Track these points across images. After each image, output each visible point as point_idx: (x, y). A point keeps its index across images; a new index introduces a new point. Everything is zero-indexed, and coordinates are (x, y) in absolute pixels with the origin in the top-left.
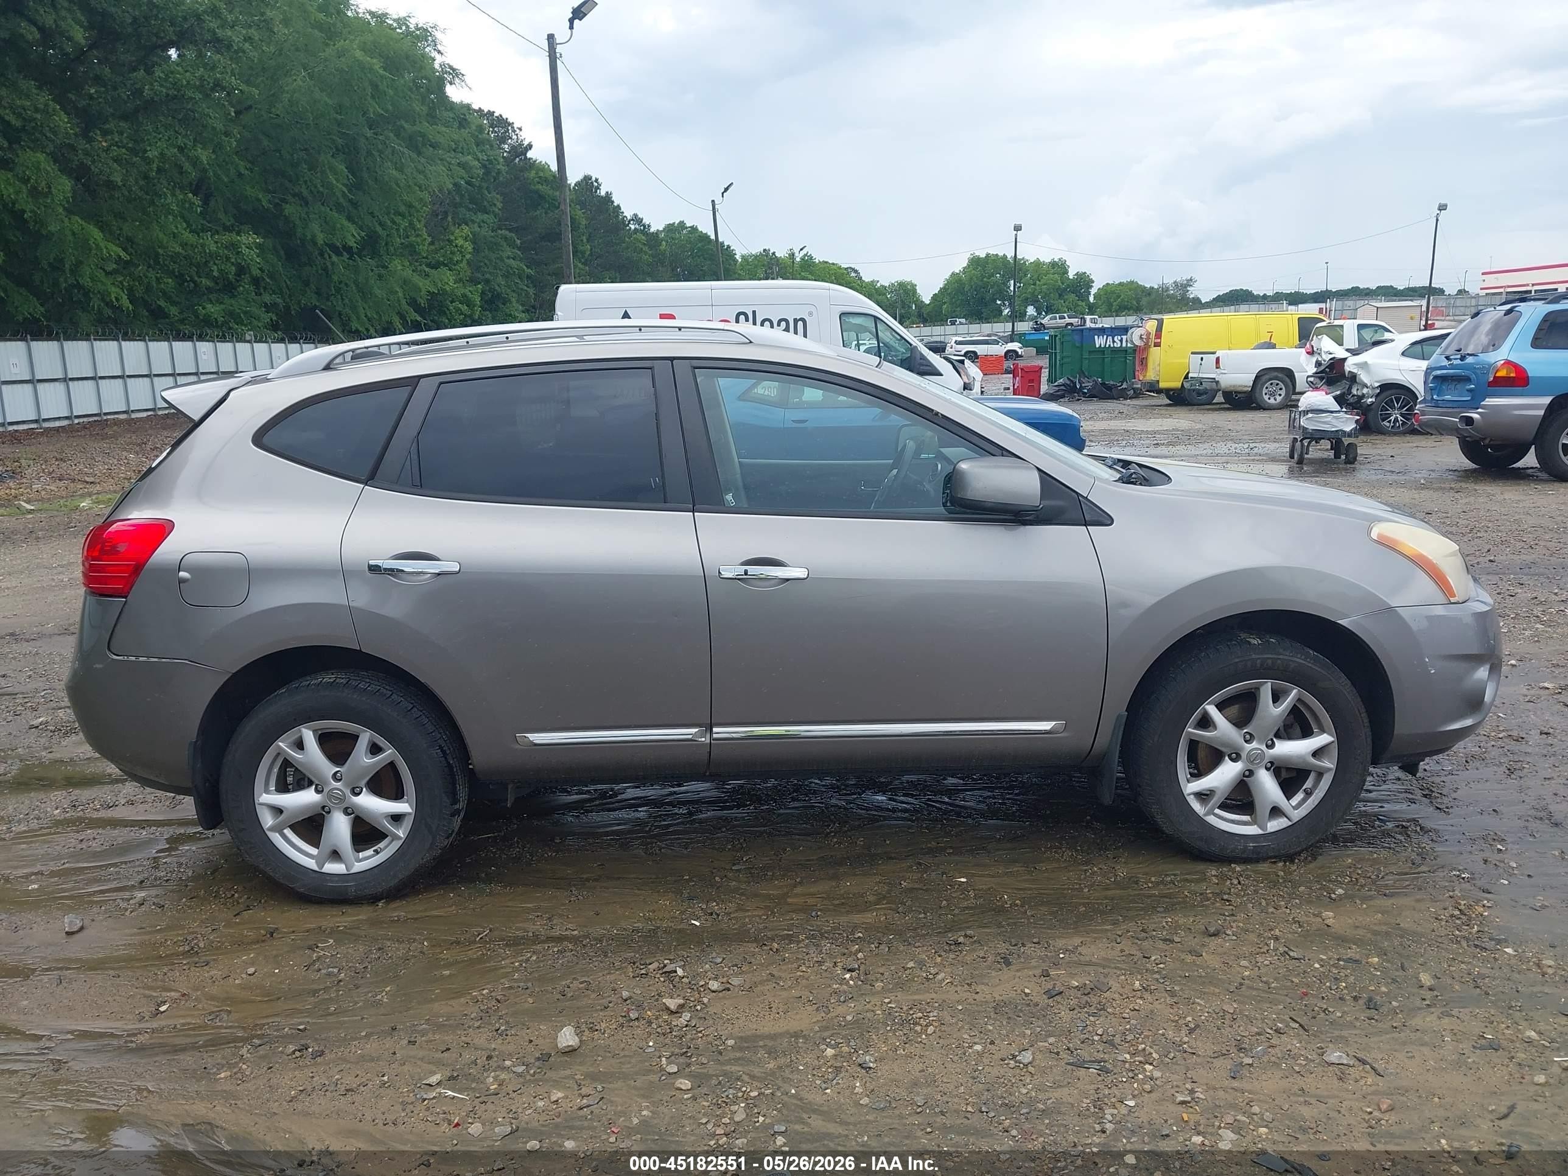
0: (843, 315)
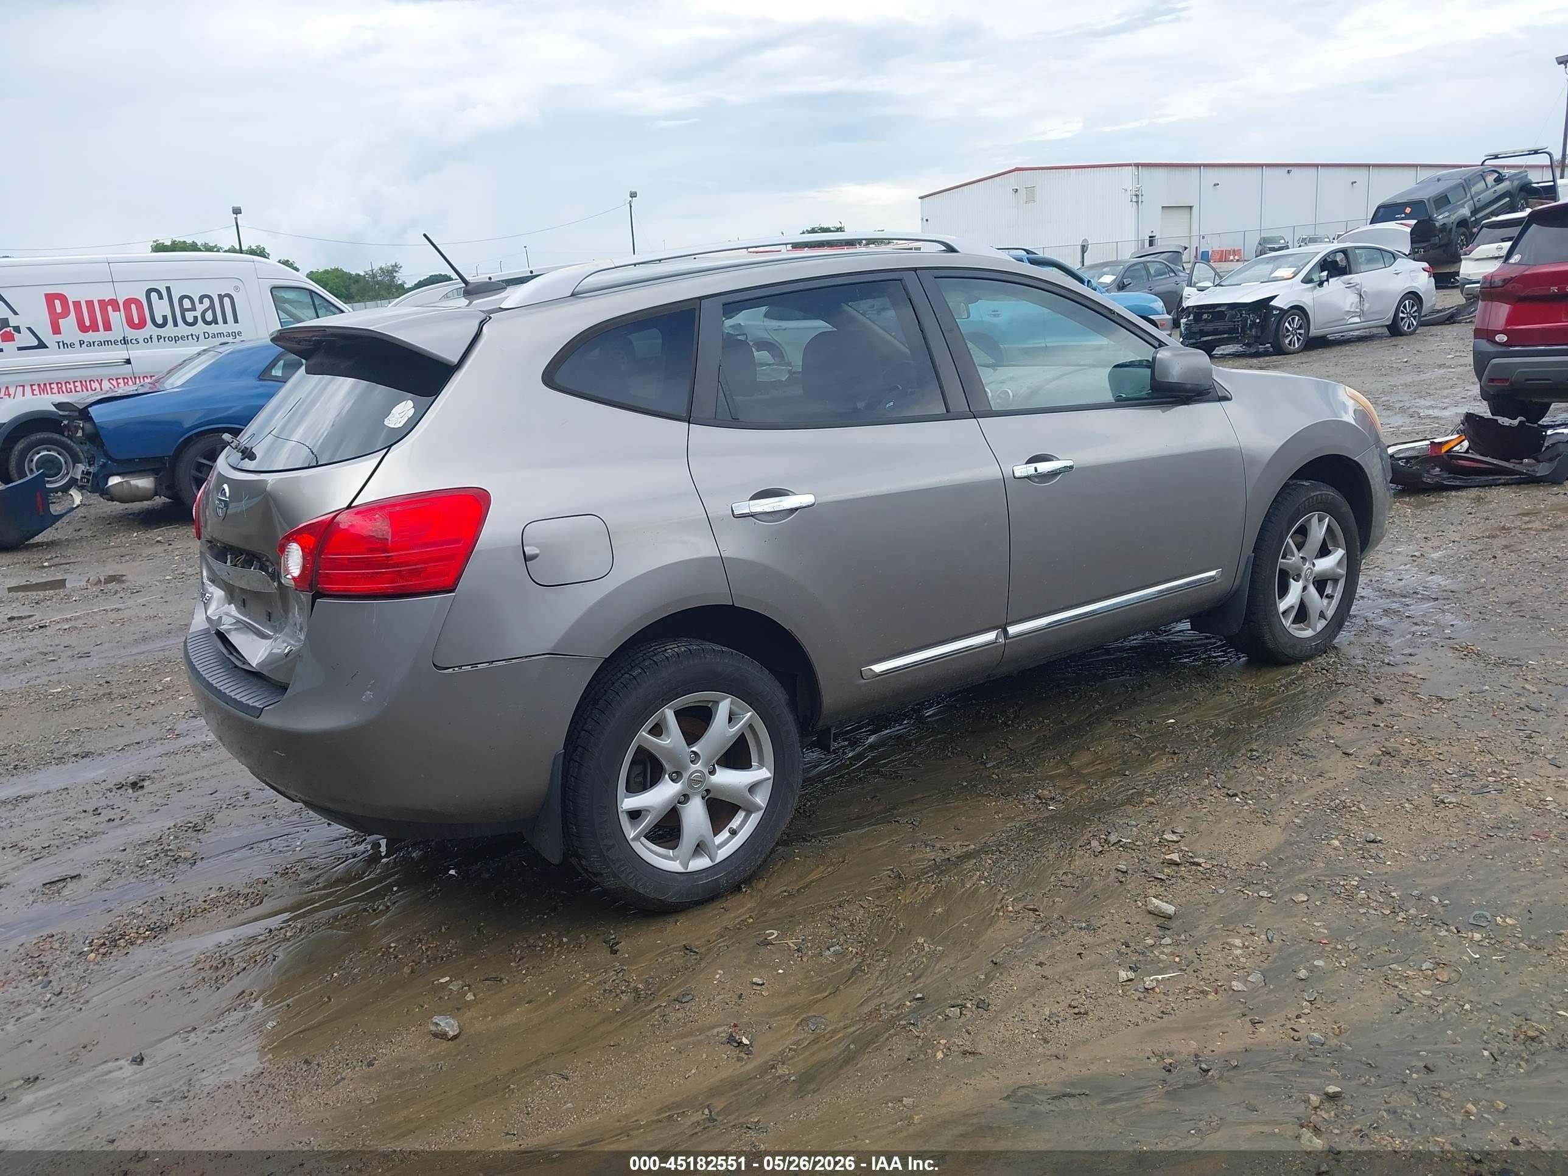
0: (273, 289)
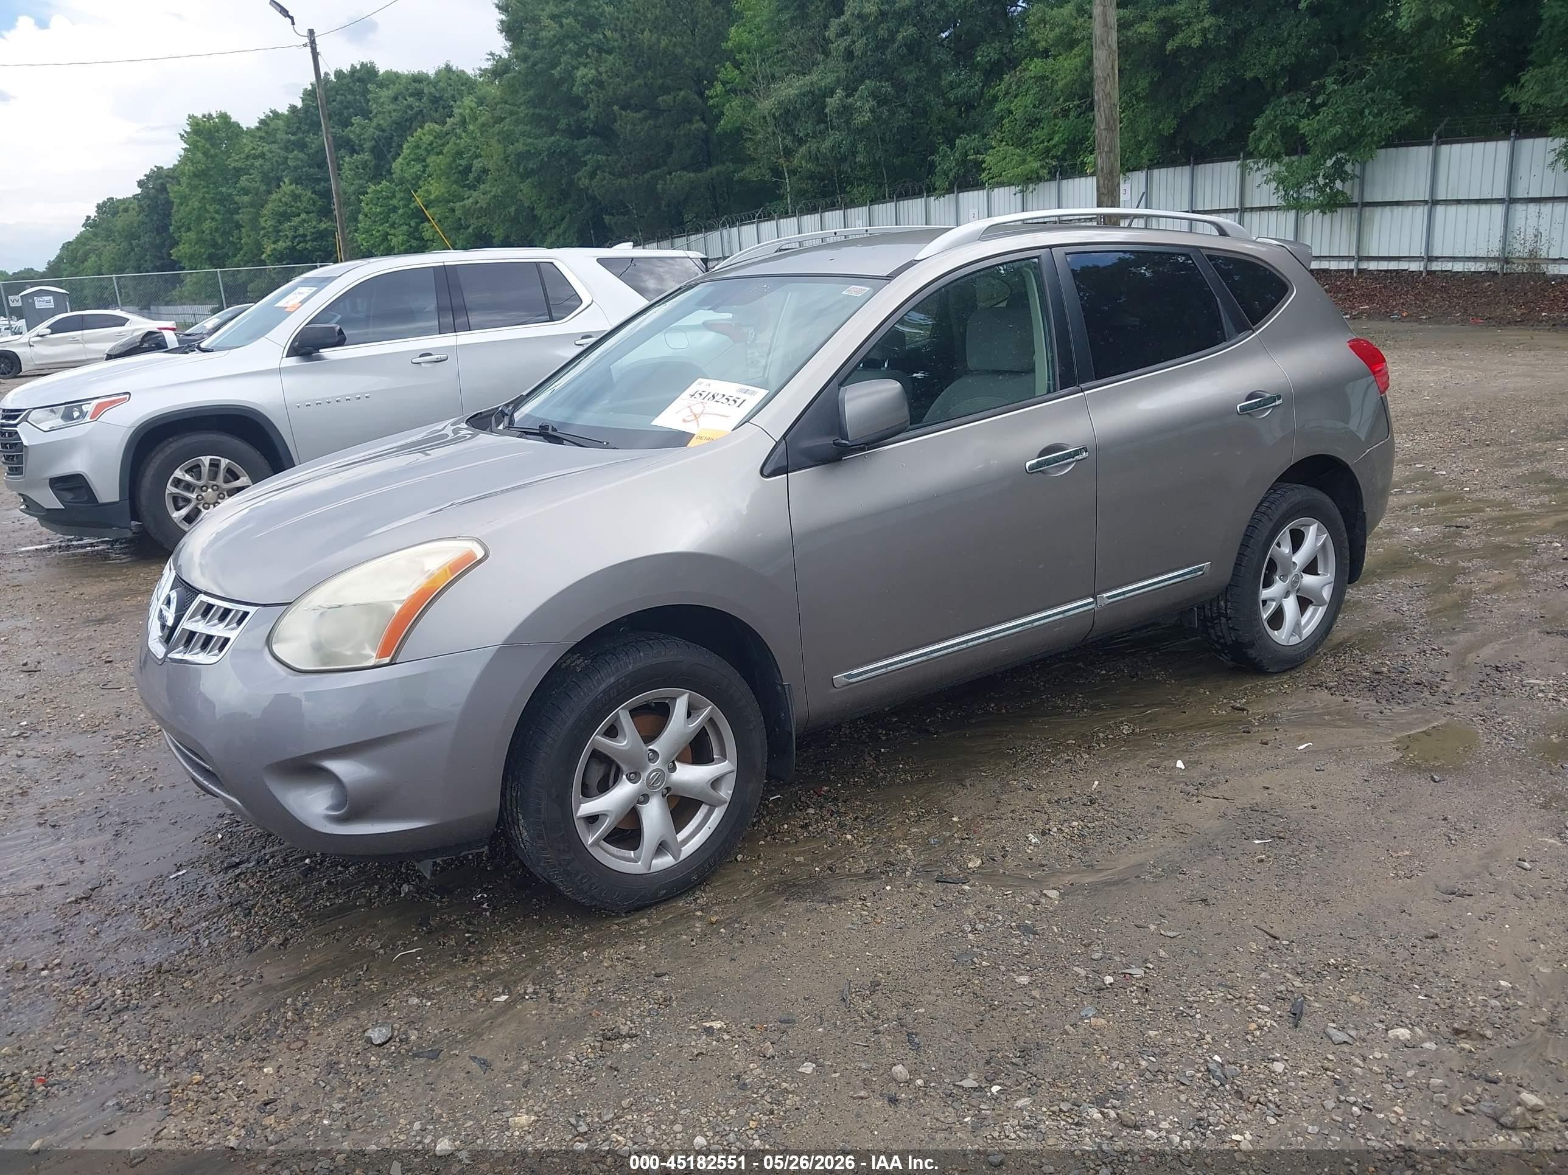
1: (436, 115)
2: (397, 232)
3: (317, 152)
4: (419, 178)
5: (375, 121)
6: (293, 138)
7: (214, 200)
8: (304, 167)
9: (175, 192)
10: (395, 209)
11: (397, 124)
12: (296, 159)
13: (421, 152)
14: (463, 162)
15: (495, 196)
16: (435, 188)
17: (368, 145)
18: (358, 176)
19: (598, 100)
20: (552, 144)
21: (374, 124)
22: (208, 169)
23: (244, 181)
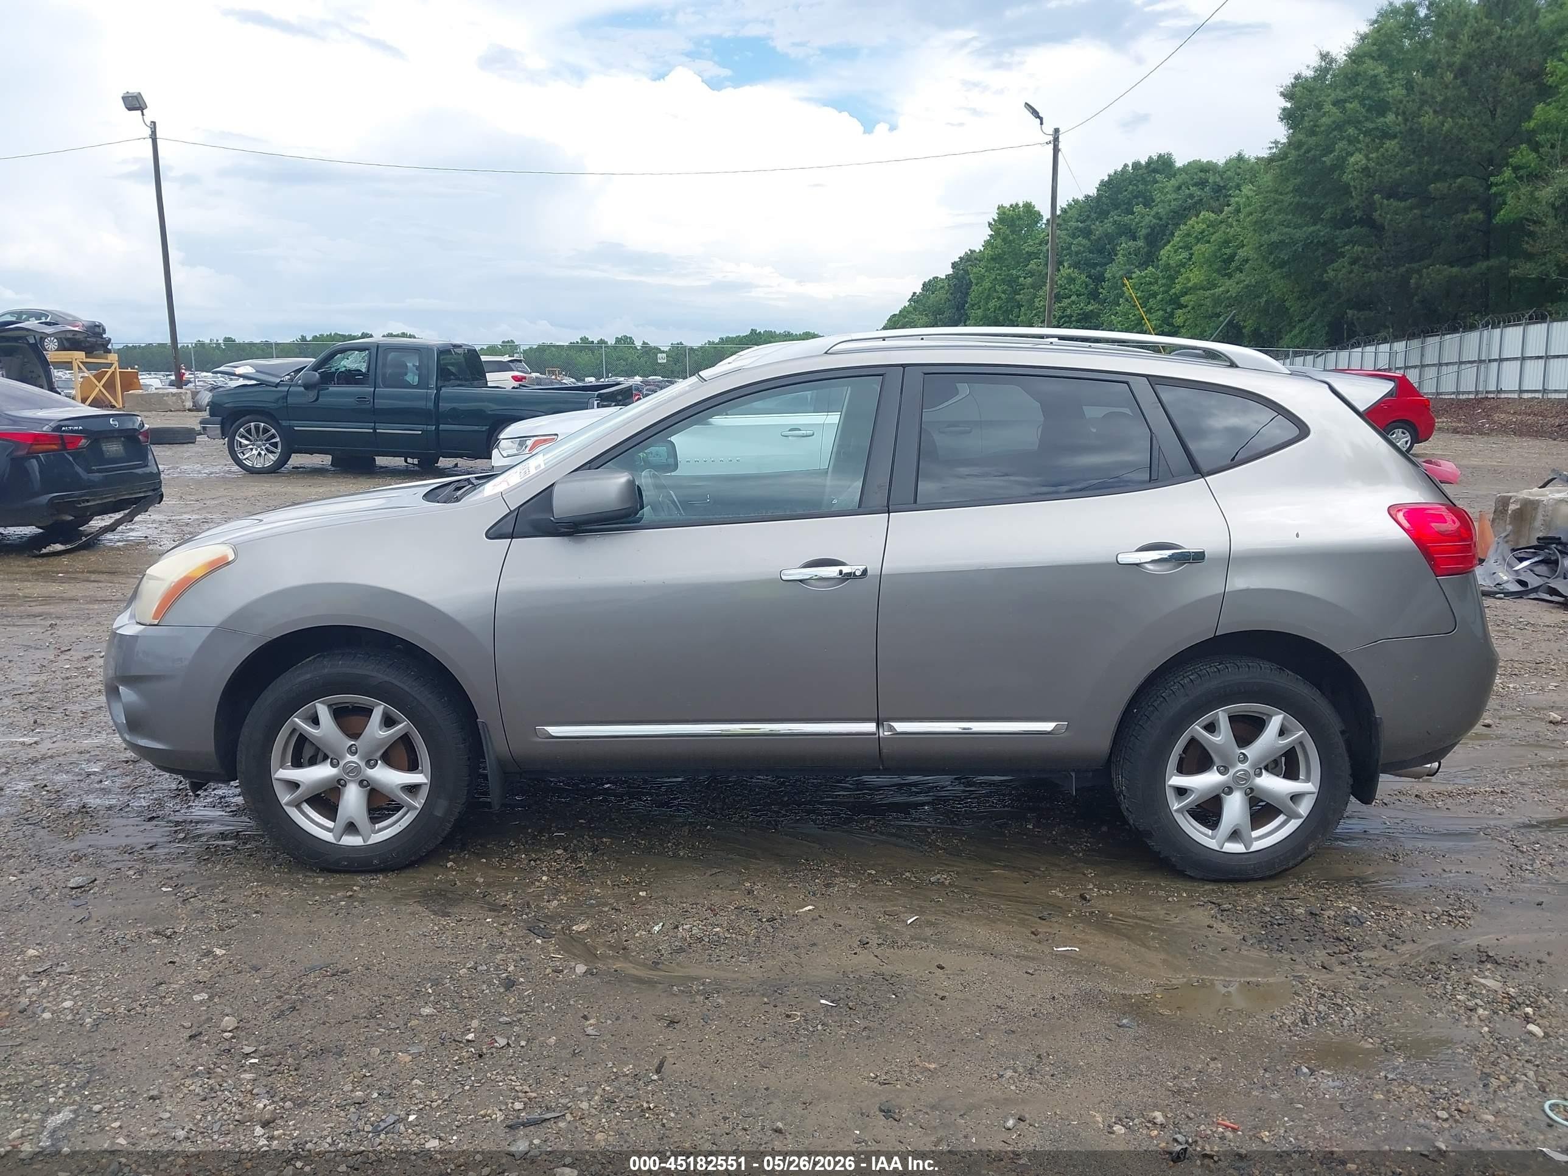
1: (1215, 204)
2: (1153, 317)
3: (1099, 239)
4: (1183, 265)
5: (1155, 209)
6: (1080, 225)
7: (1003, 281)
8: (1084, 252)
9: (975, 273)
10: (1154, 295)
11: (1175, 212)
12: (1079, 244)
13: (1191, 240)
14: (1228, 251)
15: (1247, 286)
16: (1195, 276)
17: (1144, 232)
18: (1129, 262)
19: (1362, 188)
20: (1310, 234)
21: (1153, 213)
22: (1004, 253)
23: (1032, 265)
